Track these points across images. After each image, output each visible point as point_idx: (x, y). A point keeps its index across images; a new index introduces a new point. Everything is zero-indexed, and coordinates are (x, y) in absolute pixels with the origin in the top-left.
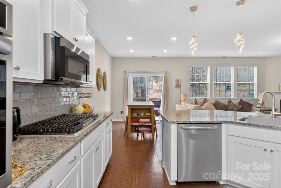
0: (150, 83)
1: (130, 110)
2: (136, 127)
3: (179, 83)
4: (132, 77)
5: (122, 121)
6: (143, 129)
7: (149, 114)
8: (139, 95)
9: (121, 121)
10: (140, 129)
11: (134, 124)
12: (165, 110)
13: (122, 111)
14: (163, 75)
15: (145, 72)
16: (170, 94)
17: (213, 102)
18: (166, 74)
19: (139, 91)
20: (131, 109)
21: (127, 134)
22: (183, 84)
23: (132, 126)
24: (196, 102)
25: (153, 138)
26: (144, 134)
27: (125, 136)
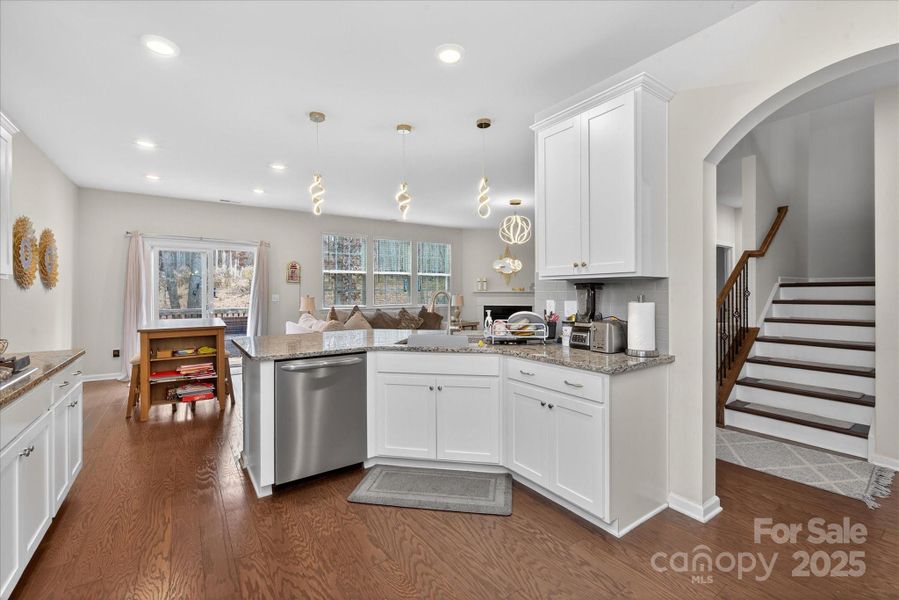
0: (220, 266)
1: (147, 342)
2: (167, 389)
3: (297, 271)
4: (158, 249)
5: (119, 378)
6: (190, 389)
7: (211, 350)
8: (183, 302)
9: (115, 380)
10: (179, 391)
11: (161, 380)
12: (259, 334)
13: (118, 351)
14: (255, 250)
15: (201, 239)
16: (275, 297)
17: (372, 314)
18: (263, 247)
19: (182, 291)
20: (151, 341)
21: (135, 412)
22: (305, 273)
23: (153, 387)
24: (334, 315)
25: (222, 411)
26: (194, 403)
27: (128, 418)
